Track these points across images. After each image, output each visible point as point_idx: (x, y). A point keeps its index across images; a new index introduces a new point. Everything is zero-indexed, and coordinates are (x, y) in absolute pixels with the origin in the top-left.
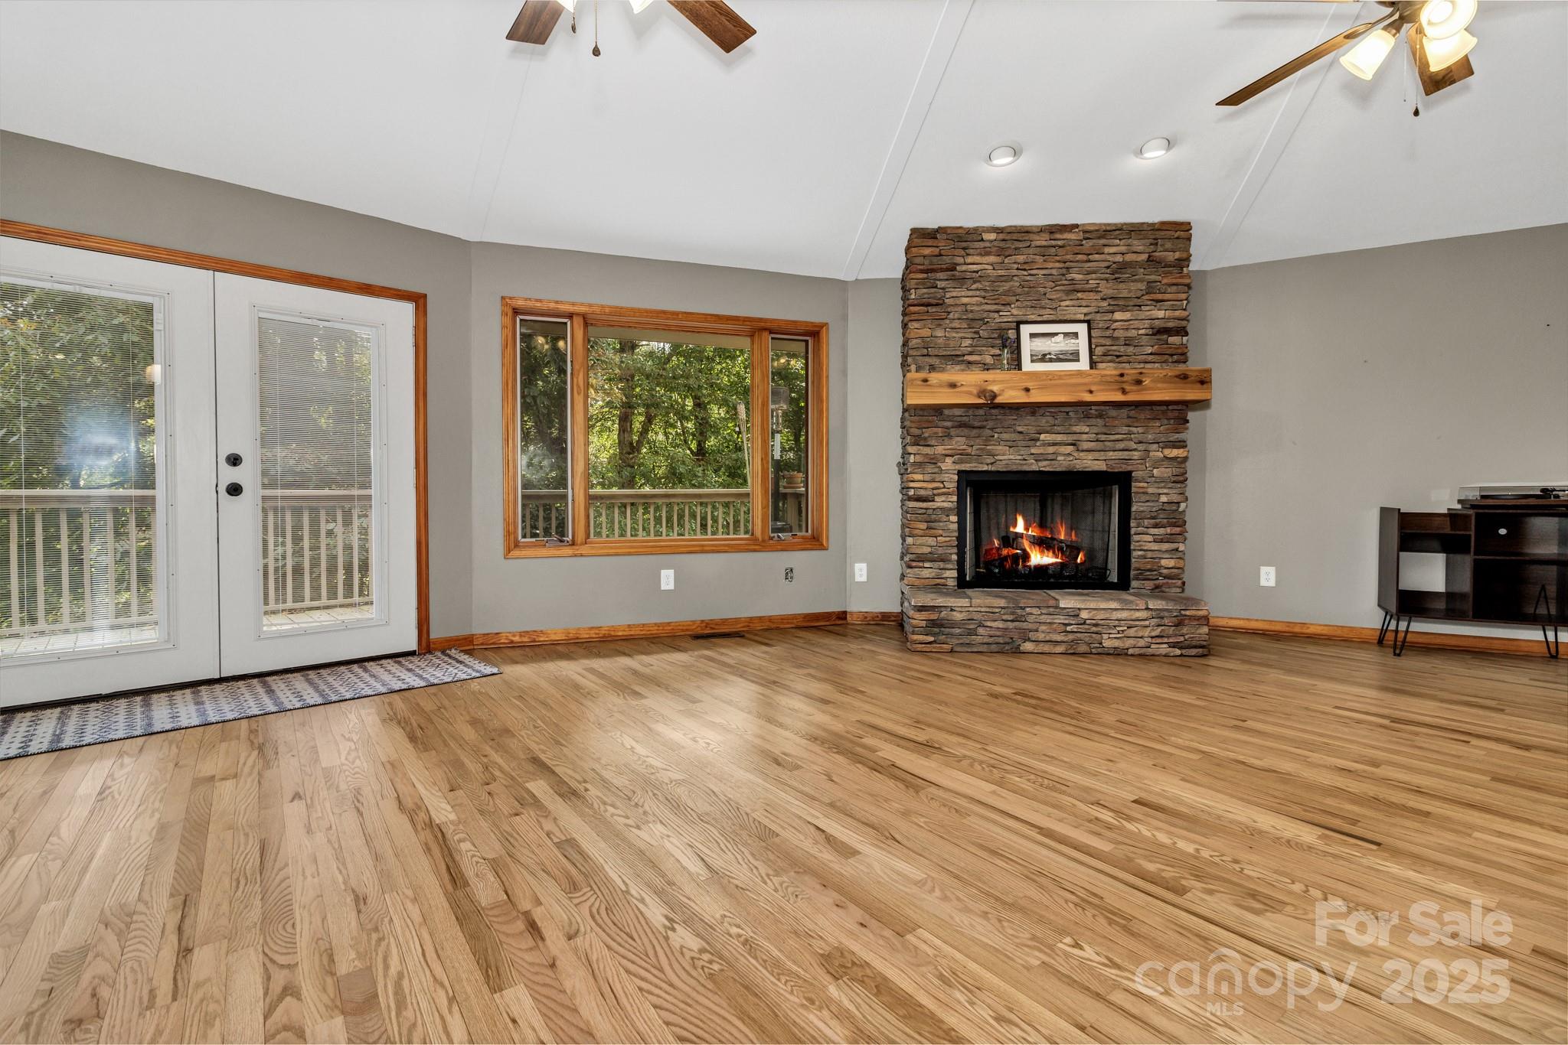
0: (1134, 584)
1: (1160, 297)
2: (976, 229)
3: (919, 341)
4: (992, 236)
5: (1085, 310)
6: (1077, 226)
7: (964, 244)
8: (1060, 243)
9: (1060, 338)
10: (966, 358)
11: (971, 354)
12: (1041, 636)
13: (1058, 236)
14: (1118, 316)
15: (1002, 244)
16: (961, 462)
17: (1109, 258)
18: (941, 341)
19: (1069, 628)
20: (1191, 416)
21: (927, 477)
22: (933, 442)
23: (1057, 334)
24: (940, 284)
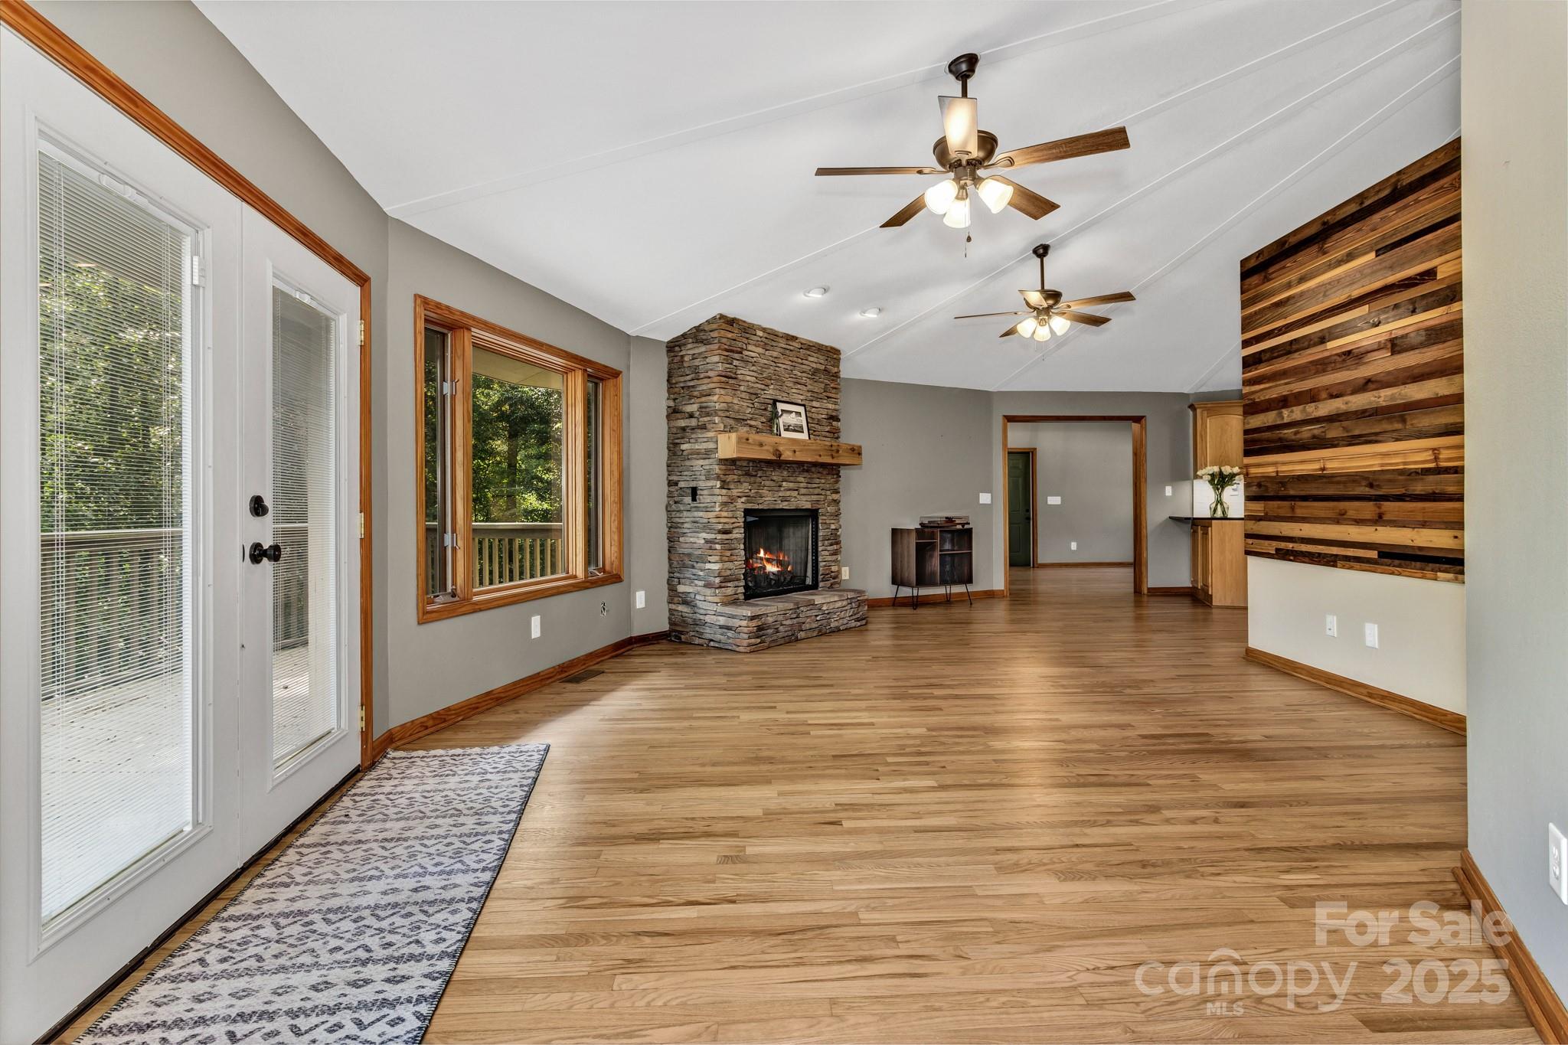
0: (821, 584)
1: (830, 395)
2: (753, 325)
3: (725, 405)
4: (760, 333)
5: (802, 397)
6: (797, 338)
7: (748, 335)
8: (792, 348)
9: (793, 415)
10: (749, 422)
11: (751, 419)
12: (808, 626)
13: (791, 343)
14: (815, 404)
15: (766, 341)
16: (748, 502)
17: (810, 364)
18: (736, 407)
19: (818, 618)
20: (842, 473)
21: (730, 514)
22: (732, 487)
23: (791, 412)
24: (735, 363)
